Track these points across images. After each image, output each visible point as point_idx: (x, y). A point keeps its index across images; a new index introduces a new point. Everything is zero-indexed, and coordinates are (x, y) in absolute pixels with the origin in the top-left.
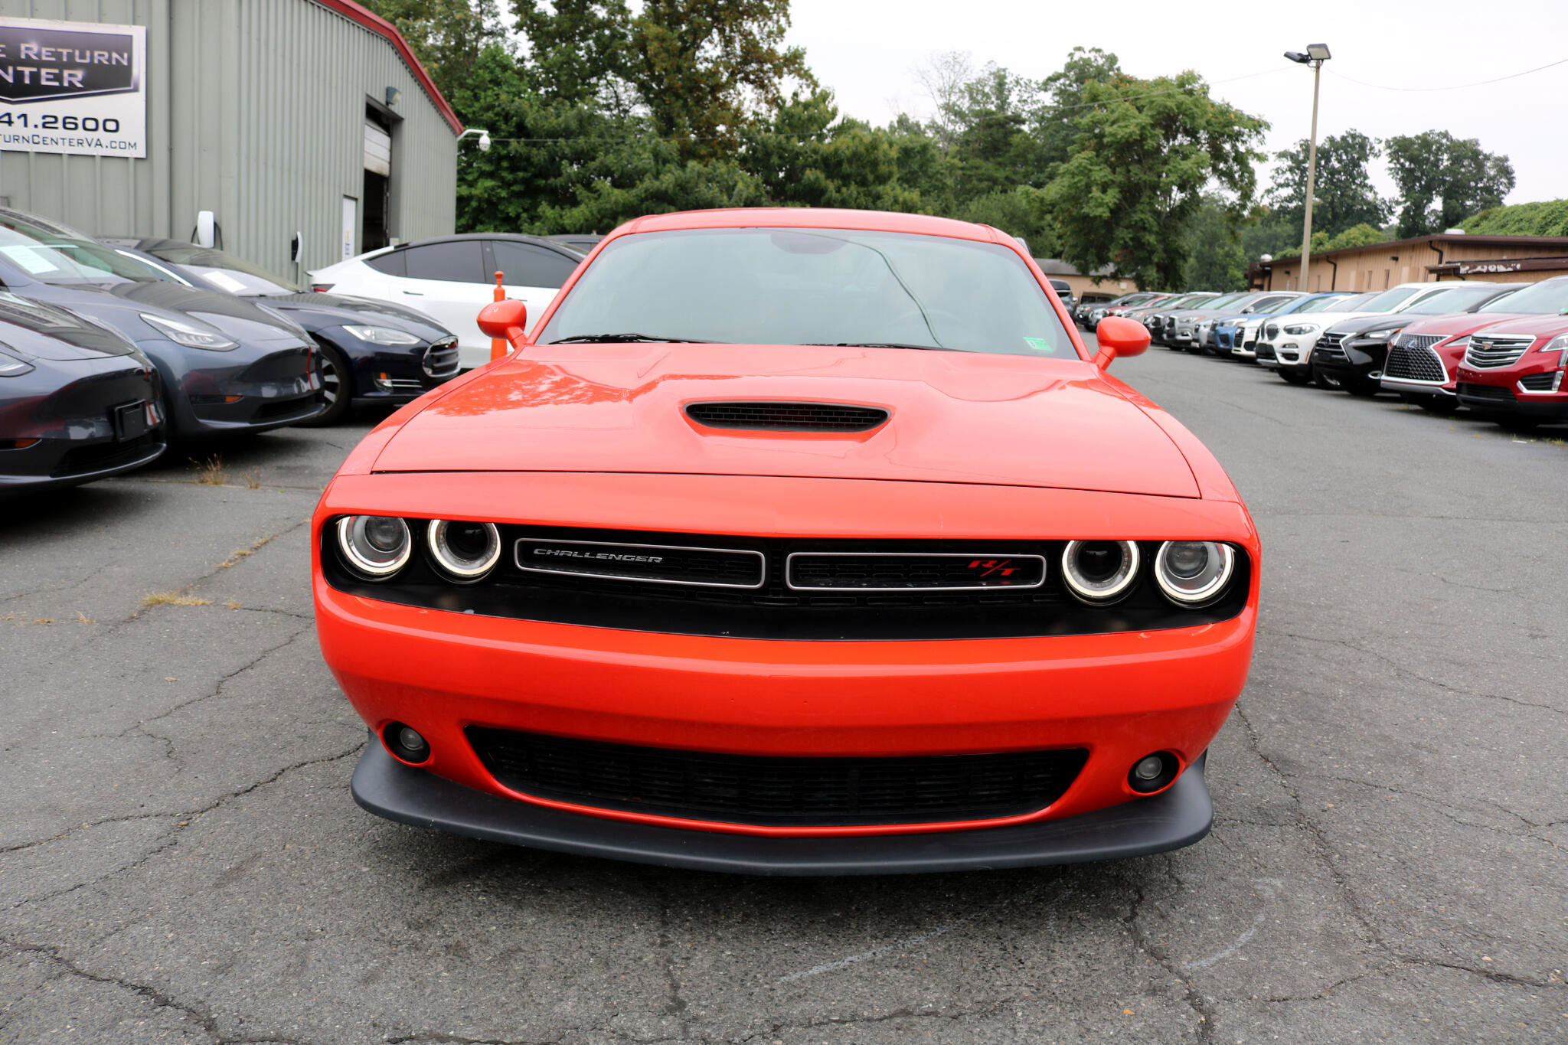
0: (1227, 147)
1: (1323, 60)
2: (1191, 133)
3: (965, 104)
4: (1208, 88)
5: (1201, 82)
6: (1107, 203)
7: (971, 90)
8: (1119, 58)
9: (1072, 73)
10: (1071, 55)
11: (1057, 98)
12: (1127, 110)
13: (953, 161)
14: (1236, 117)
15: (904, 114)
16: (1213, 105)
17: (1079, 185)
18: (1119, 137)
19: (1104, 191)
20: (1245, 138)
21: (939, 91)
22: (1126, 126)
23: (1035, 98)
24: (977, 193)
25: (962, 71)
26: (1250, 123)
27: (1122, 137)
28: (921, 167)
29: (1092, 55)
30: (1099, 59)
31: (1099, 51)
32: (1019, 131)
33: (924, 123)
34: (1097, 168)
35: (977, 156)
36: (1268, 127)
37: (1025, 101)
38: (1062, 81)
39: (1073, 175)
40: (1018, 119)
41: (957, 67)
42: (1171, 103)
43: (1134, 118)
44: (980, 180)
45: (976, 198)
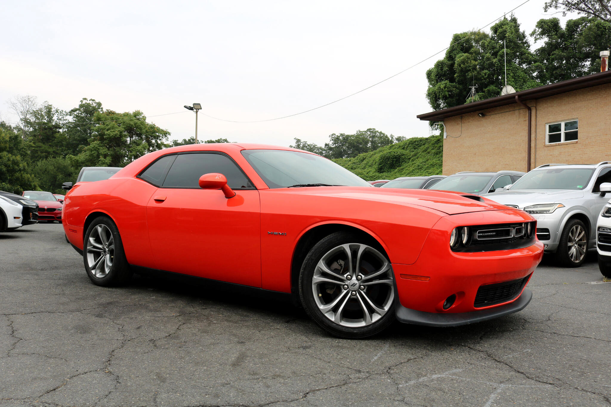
0: (153, 141)
1: (199, 109)
2: (139, 135)
3: (33, 119)
4: (146, 118)
5: (143, 115)
6: (107, 163)
7: (35, 114)
8: (102, 104)
9: (82, 109)
10: (82, 101)
11: (75, 119)
12: (114, 125)
13: (30, 143)
14: (157, 130)
15: (3, 122)
16: (148, 124)
17: (94, 155)
18: (111, 135)
19: (105, 158)
20: (161, 138)
21: (21, 112)
22: (114, 131)
23: (65, 118)
24: (40, 158)
25: (32, 104)
26: (163, 132)
27: (112, 136)
28: (14, 145)
29: (91, 102)
30: (94, 104)
31: (94, 100)
32: (59, 132)
33: (13, 126)
34: (101, 148)
35: (39, 142)
36: (169, 134)
37: (60, 119)
38: (77, 112)
39: (91, 151)
40: (57, 126)
41: (30, 103)
42: (132, 123)
43: (117, 128)
44: (42, 152)
45: (40, 160)
